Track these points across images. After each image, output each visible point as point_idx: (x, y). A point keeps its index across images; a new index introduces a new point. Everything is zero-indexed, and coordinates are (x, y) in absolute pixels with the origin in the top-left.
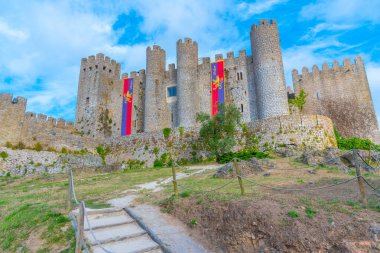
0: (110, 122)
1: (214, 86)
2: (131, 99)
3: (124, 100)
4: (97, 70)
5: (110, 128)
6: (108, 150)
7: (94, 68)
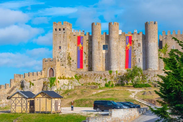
0: (71, 59)
1: (127, 48)
2: (82, 48)
3: (78, 48)
4: (64, 31)
5: (71, 62)
6: (80, 77)
7: (62, 30)
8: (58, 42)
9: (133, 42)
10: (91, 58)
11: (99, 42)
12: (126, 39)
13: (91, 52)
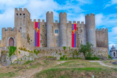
0: (29, 39)
1: (73, 32)
2: (39, 31)
3: (35, 31)
4: (24, 16)
5: (29, 42)
6: (39, 52)
7: (22, 15)
8: (19, 24)
9: (77, 28)
10: (46, 39)
11: (52, 26)
12: (73, 26)
13: (46, 34)
